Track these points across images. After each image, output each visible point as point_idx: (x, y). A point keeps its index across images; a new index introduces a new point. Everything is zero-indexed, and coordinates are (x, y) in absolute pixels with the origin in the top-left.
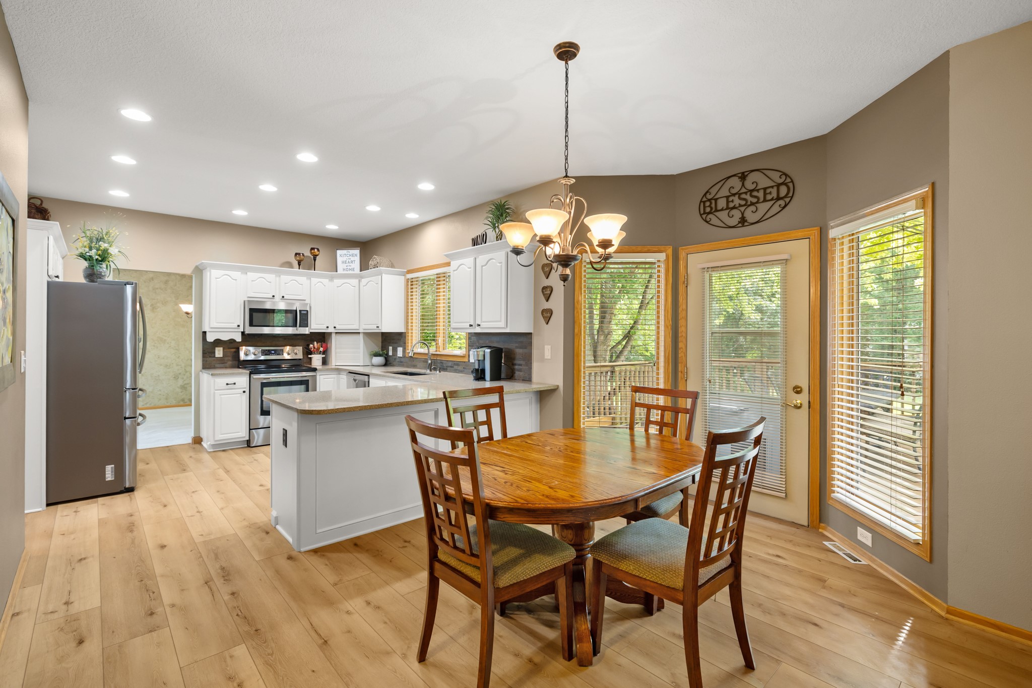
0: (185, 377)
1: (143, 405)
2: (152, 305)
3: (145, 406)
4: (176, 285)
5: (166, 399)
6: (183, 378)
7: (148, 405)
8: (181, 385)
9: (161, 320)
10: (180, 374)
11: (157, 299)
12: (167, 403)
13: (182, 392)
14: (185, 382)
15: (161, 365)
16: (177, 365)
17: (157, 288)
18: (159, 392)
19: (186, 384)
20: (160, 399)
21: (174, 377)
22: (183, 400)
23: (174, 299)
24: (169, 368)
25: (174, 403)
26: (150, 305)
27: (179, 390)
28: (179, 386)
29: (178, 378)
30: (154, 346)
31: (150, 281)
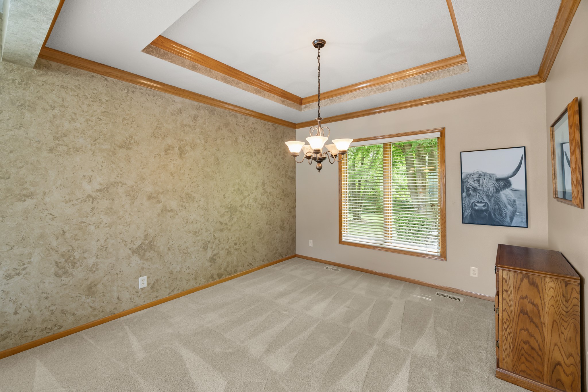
0: (214, 246)
1: (170, 293)
2: (180, 148)
3: (172, 294)
4: (205, 124)
5: (195, 279)
6: (212, 248)
7: (176, 292)
8: (210, 257)
9: (190, 170)
10: (209, 242)
11: (186, 141)
12: (196, 283)
13: (211, 266)
14: (215, 252)
15: (190, 232)
16: (207, 231)
17: (186, 125)
18: (188, 271)
19: (215, 255)
20: (189, 281)
21: (204, 248)
22: (212, 277)
23: (203, 142)
24: (198, 236)
25: (202, 281)
26: (177, 148)
27: (208, 264)
28: (208, 258)
29: (207, 248)
30: (182, 206)
31: (178, 114)
